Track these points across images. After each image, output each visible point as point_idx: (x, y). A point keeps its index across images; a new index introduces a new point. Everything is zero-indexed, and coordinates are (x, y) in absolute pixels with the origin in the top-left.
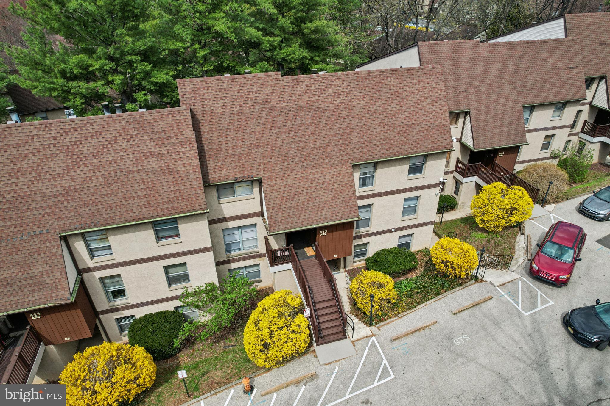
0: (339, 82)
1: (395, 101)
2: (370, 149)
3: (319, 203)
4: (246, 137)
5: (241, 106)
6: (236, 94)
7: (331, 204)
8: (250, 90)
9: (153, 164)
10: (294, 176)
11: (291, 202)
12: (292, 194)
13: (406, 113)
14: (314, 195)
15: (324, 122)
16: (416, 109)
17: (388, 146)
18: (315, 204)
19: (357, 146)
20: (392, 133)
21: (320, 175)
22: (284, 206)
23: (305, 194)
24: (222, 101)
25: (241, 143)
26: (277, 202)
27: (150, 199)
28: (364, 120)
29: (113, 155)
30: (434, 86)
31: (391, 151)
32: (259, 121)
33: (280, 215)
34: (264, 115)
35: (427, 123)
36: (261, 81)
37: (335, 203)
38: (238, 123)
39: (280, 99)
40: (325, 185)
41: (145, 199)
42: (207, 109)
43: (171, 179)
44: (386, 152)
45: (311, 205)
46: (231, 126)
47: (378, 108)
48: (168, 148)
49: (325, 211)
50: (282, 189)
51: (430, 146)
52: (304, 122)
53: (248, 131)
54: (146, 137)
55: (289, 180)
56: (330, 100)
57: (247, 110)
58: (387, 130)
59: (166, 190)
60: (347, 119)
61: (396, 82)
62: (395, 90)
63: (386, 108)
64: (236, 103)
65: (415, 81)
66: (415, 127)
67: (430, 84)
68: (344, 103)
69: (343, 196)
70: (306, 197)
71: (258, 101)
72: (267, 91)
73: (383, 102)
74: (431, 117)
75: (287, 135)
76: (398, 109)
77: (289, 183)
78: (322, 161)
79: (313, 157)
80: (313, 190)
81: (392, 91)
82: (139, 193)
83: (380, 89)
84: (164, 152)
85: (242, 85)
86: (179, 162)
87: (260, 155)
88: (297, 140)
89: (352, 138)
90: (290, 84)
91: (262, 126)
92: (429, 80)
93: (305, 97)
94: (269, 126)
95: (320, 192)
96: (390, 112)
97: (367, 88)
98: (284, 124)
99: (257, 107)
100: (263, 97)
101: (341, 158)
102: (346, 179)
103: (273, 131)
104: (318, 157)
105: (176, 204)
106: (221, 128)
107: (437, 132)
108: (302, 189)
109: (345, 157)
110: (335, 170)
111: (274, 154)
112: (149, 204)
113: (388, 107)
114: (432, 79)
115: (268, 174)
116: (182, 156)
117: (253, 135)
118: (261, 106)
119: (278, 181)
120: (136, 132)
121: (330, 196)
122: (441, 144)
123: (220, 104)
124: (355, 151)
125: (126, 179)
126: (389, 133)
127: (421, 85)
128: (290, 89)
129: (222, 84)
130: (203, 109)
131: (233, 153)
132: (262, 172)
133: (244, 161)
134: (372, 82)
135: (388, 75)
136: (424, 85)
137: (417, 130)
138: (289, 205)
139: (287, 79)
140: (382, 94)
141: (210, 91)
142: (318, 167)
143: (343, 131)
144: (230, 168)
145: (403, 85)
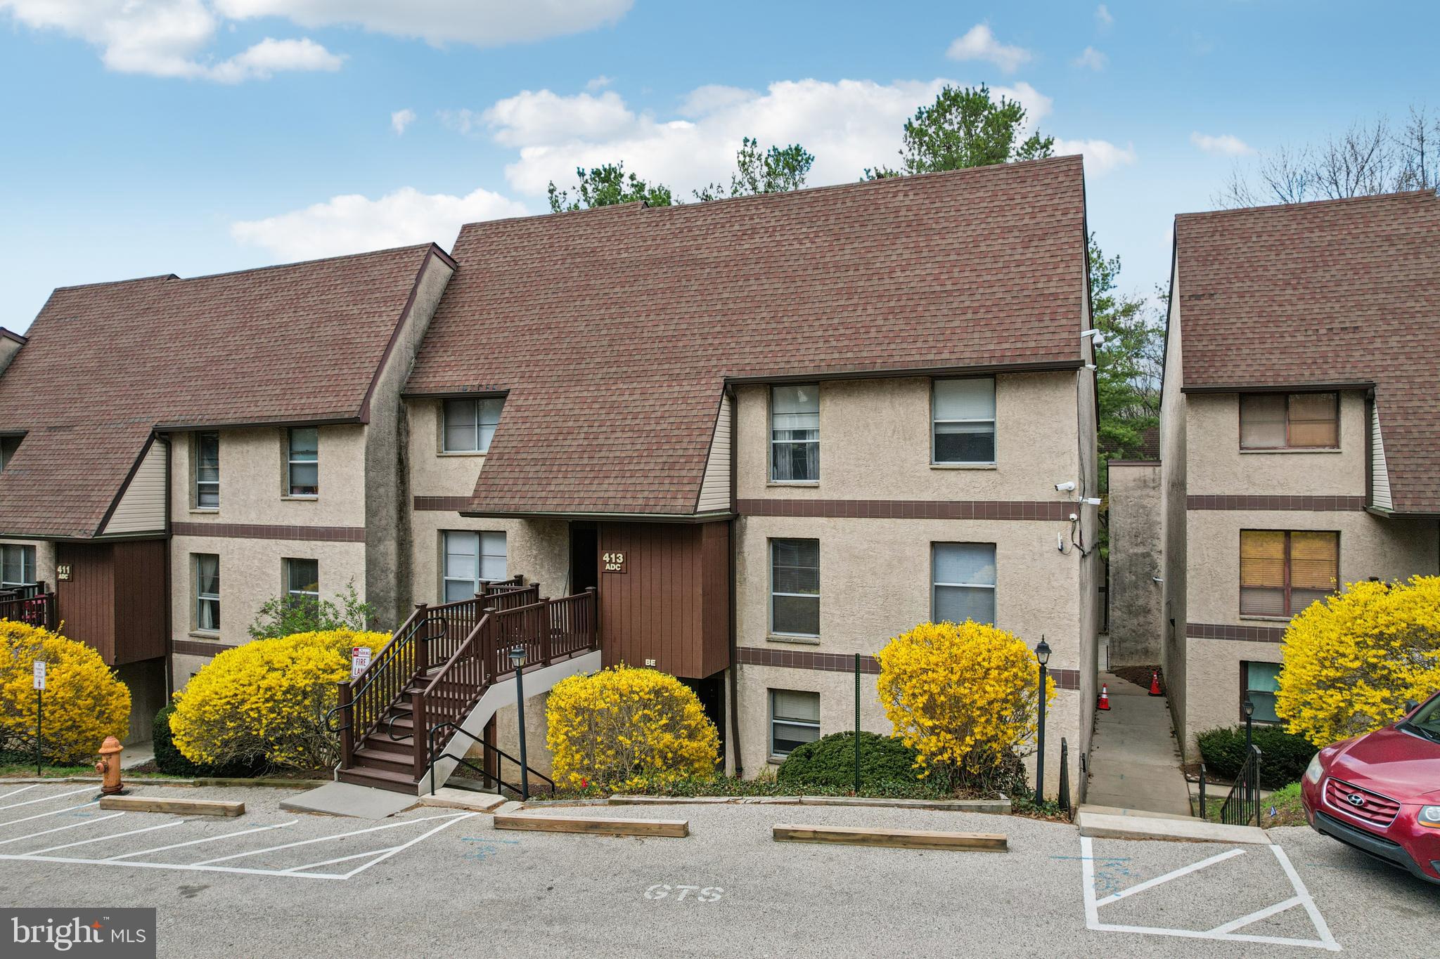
0: (763, 211)
2: (789, 348)
4: (523, 313)
5: (542, 260)
6: (544, 242)
7: (631, 467)
8: (572, 234)
10: (576, 394)
11: (544, 449)
13: (929, 265)
14: (601, 440)
15: (695, 288)
16: (966, 256)
18: (595, 462)
19: (758, 338)
21: (636, 397)
23: (582, 436)
24: (514, 254)
25: (508, 324)
27: (290, 386)
28: (799, 284)
29: (291, 314)
30: (1043, 203)
32: (560, 285)
33: (506, 474)
34: (575, 274)
36: (600, 218)
37: (642, 466)
38: (521, 289)
39: (621, 246)
40: (637, 421)
41: (284, 386)
42: (483, 266)
43: (337, 356)
45: (586, 461)
46: (507, 295)
47: (847, 257)
48: (364, 306)
49: (611, 481)
50: (539, 419)
52: (650, 287)
53: (531, 302)
54: (345, 290)
55: (562, 400)
56: (728, 243)
57: (548, 268)
58: (856, 305)
59: (320, 373)
60: (752, 282)
61: (920, 201)
62: (912, 218)
63: (870, 255)
64: (535, 256)
65: (980, 194)
66: (951, 299)
67: (1029, 200)
68: (761, 248)
69: (671, 452)
70: (581, 442)
71: (576, 251)
72: (602, 235)
73: (867, 244)
74: (1012, 275)
75: (602, 311)
76: (905, 257)
77: (559, 407)
78: (655, 367)
79: (638, 357)
81: (902, 219)
82: (283, 376)
83: (866, 217)
85: (561, 227)
86: (366, 329)
87: (528, 348)
88: (618, 320)
89: (749, 322)
90: (653, 219)
91: (560, 295)
92: (1029, 189)
93: (674, 240)
94: (576, 294)
95: (619, 434)
96: (878, 265)
97: (832, 218)
98: (607, 291)
99: (569, 261)
100: (588, 245)
101: (702, 364)
102: (694, 412)
103: (578, 303)
104: (648, 357)
105: (317, 400)
106: (488, 297)
107: (1028, 311)
108: (580, 424)
109: (714, 362)
110: (677, 389)
111: (557, 346)
112: (284, 394)
114: (1039, 188)
115: (524, 385)
116: (376, 319)
117: (536, 310)
118: (578, 260)
119: (537, 402)
120: (338, 282)
123: (508, 259)
124: (747, 350)
125: (281, 352)
126: (859, 312)
127: (997, 203)
128: (649, 229)
130: (476, 267)
132: (516, 380)
133: (496, 355)
134: (850, 204)
136: (1009, 202)
137: (955, 305)
139: (651, 212)
140: (870, 227)
142: (639, 379)
143: (731, 306)
144: (465, 367)
145: (938, 205)
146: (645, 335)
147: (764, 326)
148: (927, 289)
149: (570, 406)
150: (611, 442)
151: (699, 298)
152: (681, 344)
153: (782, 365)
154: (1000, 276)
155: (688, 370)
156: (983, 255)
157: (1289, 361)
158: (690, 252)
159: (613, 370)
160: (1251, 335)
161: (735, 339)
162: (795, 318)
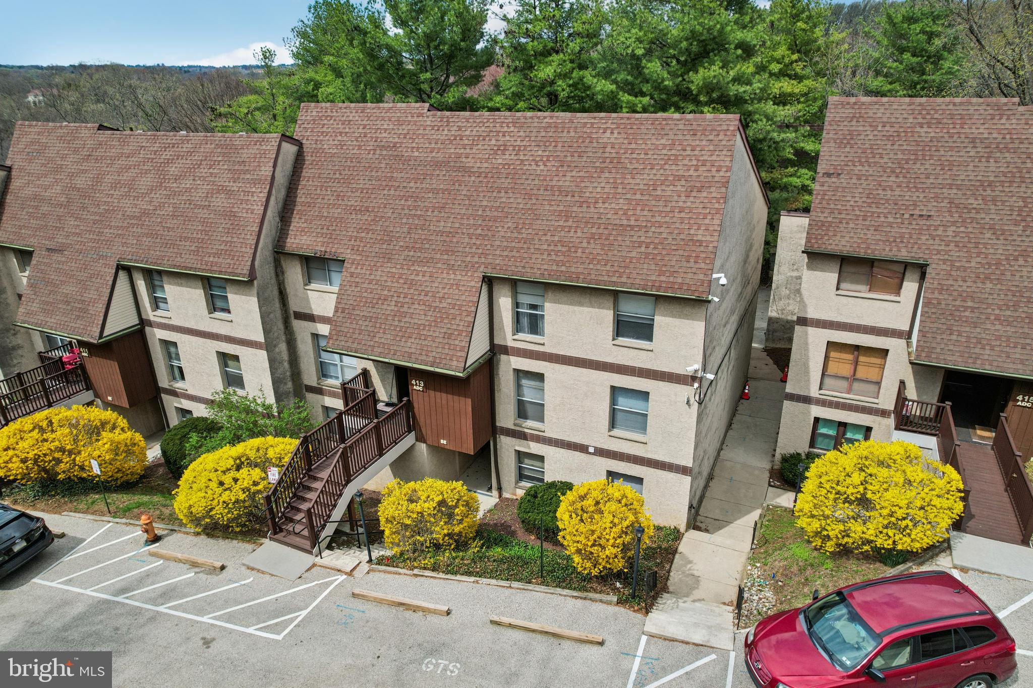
0: (512, 129)
1: (607, 175)
2: (525, 255)
3: (408, 325)
4: (349, 194)
5: (360, 147)
6: (360, 130)
7: (425, 333)
8: (379, 126)
9: (220, 201)
10: (388, 269)
11: (370, 309)
12: (377, 297)
13: (621, 201)
14: (405, 309)
15: (464, 192)
16: (647, 197)
17: (562, 258)
18: (402, 324)
19: (505, 244)
20: (579, 234)
21: (427, 278)
22: (358, 312)
23: (393, 303)
24: (340, 138)
25: (340, 202)
26: (351, 302)
27: (201, 245)
28: (534, 201)
29: (191, 181)
30: (705, 158)
31: (563, 268)
32: (373, 173)
33: (348, 325)
34: (383, 165)
35: (662, 230)
36: (399, 115)
37: (431, 333)
38: (346, 172)
39: (414, 145)
40: (428, 298)
41: (197, 244)
42: (320, 146)
43: (228, 226)
44: (555, 268)
45: (396, 323)
46: (337, 176)
47: (567, 184)
48: (240, 185)
49: (413, 340)
50: (365, 285)
51: (654, 278)
52: (434, 186)
53: (354, 186)
54: (226, 167)
55: (379, 273)
56: (487, 156)
57: (364, 156)
58: (570, 227)
59: (219, 238)
60: (503, 194)
61: (621, 140)
62: (614, 155)
63: (583, 185)
64: (355, 143)
65: (663, 141)
66: (632, 233)
67: (696, 153)
68: (509, 165)
69: (449, 326)
70: (393, 308)
71: (383, 144)
72: (400, 131)
73: (581, 174)
74: (675, 220)
75: (403, 202)
76: (606, 190)
77: (378, 278)
78: (438, 256)
79: (427, 246)
80: (407, 300)
81: (607, 155)
82: (195, 235)
83: (583, 149)
84: (235, 188)
85: (371, 118)
86: (244, 206)
87: (355, 225)
88: (413, 212)
89: (500, 229)
90: (436, 123)
91: (374, 182)
92: (698, 142)
93: (450, 146)
94: (384, 183)
95: (416, 306)
96: (587, 194)
97: (560, 145)
98: (405, 184)
99: (378, 152)
100: (391, 139)
101: (468, 259)
102: (463, 297)
103: (386, 192)
104: (434, 247)
105: (220, 260)
106: (325, 176)
107: (681, 252)
108: (391, 293)
109: (476, 259)
110: (452, 276)
111: (374, 227)
112: (198, 251)
113: (588, 184)
114: (704, 143)
115: (355, 257)
116: (250, 198)
117: (358, 194)
118: (384, 152)
119: (363, 271)
120: (220, 159)
121: (429, 318)
122: (680, 280)
123: (336, 142)
124: (498, 252)
125: (190, 214)
126: (572, 234)
127: (673, 152)
128: (433, 132)
129: (349, 114)
130: (314, 146)
131: (325, 214)
132: (349, 251)
133: (334, 228)
134: (572, 134)
135: (609, 125)
136: (682, 152)
137: (635, 239)
138: (365, 313)
139: (434, 116)
140: (585, 159)
141: (332, 122)
142: (428, 264)
143: (488, 213)
144: (314, 234)
145: (633, 146)
146: (432, 228)
147: (509, 234)
148: (618, 222)
149: (385, 278)
150: (411, 311)
151: (467, 202)
152: (455, 240)
153: (520, 269)
154: (667, 219)
155: (459, 263)
156: (658, 198)
157: (878, 237)
158: (461, 159)
159: (412, 253)
160: (858, 213)
161: (490, 242)
162: (530, 231)
